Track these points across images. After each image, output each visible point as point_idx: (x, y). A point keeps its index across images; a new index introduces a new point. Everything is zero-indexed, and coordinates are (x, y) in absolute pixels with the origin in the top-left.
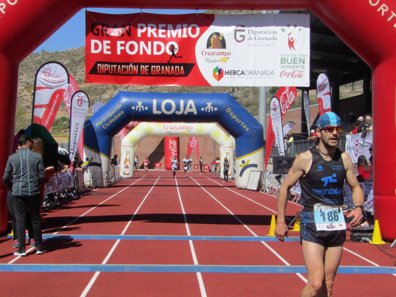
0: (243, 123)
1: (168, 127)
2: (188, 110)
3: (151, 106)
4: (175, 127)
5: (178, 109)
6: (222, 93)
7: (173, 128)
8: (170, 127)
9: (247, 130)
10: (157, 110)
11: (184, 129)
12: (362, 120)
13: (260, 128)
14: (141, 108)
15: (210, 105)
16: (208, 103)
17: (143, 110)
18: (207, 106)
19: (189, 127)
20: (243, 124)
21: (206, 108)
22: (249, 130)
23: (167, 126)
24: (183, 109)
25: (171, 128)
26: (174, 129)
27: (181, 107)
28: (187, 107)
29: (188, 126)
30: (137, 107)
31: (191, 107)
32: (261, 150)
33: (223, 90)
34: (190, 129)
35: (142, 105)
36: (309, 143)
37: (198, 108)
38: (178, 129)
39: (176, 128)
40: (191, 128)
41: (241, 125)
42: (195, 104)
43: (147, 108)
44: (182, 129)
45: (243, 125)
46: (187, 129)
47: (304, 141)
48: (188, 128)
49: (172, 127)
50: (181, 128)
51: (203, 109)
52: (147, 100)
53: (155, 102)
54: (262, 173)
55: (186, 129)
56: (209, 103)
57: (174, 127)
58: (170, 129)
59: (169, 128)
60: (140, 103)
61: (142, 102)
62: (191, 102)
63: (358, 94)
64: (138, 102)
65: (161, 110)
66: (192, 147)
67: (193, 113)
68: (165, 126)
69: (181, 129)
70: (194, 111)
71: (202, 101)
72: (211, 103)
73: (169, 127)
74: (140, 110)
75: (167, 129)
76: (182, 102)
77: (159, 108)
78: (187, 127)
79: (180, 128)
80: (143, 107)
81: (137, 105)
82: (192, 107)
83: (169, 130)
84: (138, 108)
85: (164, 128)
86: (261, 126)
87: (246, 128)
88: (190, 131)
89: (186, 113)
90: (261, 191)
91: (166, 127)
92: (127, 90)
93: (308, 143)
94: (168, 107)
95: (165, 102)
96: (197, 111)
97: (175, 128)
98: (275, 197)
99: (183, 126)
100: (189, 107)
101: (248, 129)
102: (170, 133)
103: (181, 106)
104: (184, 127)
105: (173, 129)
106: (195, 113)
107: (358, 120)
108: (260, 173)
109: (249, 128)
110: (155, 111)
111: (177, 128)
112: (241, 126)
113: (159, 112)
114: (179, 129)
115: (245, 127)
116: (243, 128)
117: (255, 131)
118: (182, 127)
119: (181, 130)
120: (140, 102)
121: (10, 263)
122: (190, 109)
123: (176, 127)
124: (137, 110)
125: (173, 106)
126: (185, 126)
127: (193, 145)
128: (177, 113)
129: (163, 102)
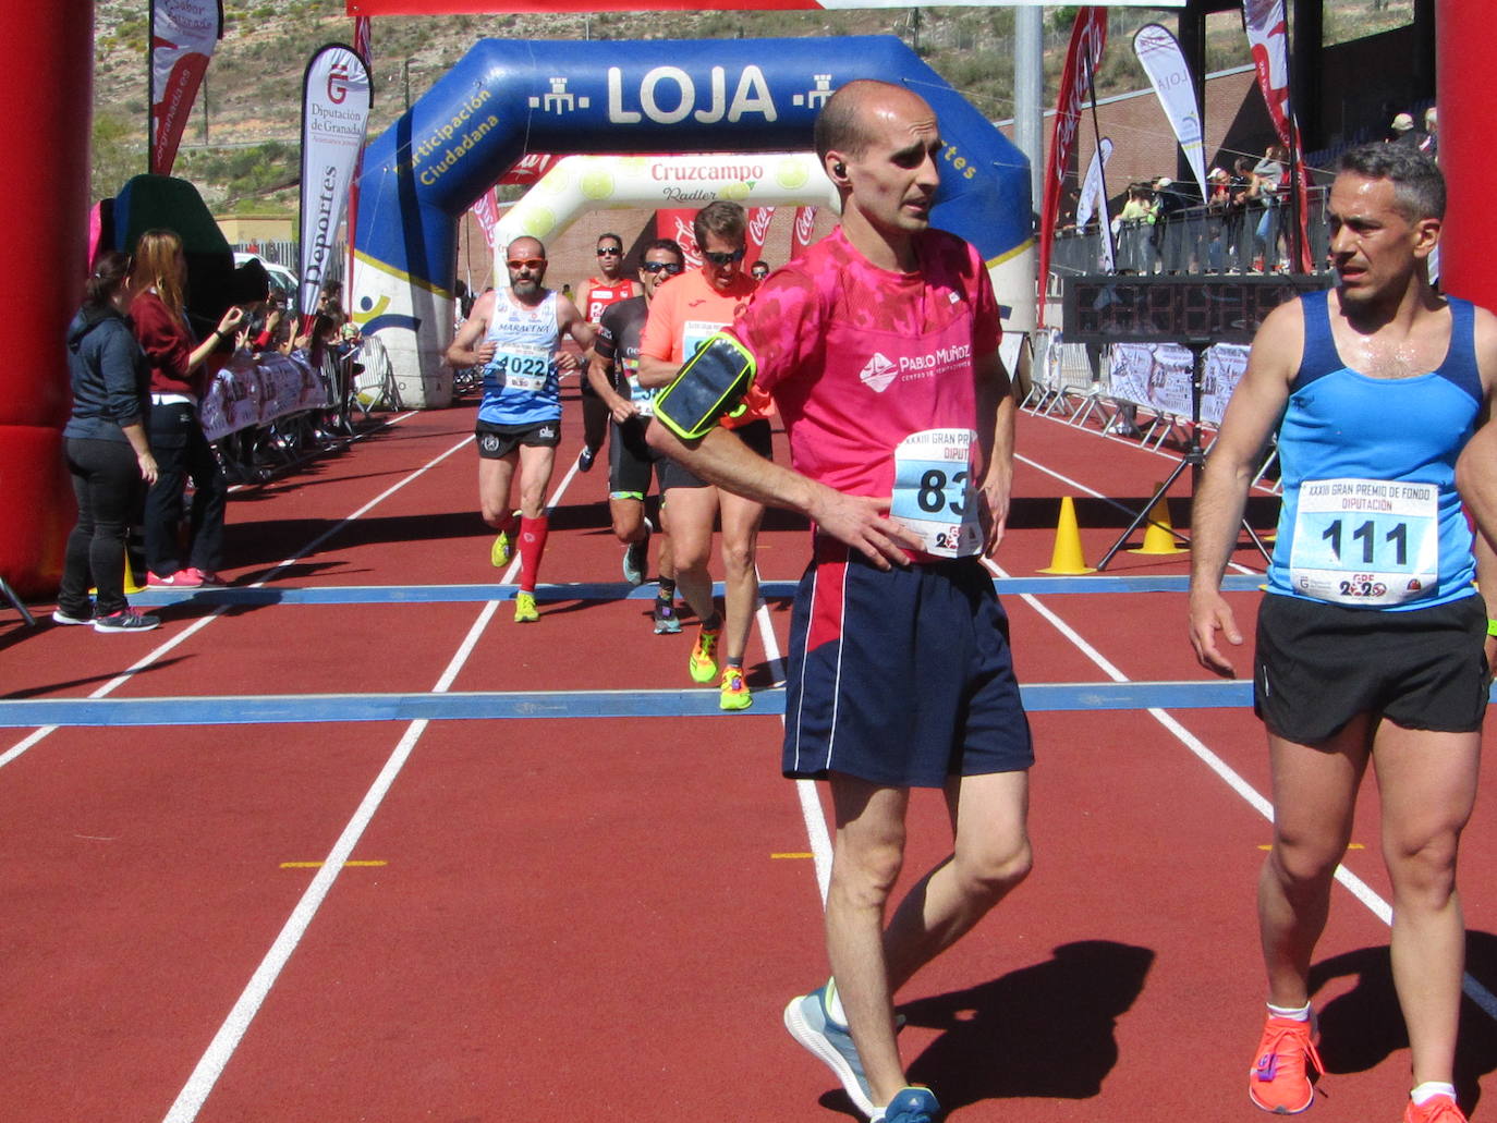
0: (953, 150)
1: (669, 172)
2: (742, 105)
3: (599, 95)
4: (694, 169)
5: (703, 100)
6: (873, 38)
7: (687, 174)
8: (677, 169)
9: (969, 174)
10: (625, 108)
11: (729, 177)
12: (1407, 128)
13: (1018, 166)
14: (565, 103)
15: (827, 84)
16: (816, 78)
17: (571, 108)
18: (814, 87)
19: (748, 169)
20: (954, 153)
21: (812, 95)
22: (974, 174)
23: (666, 170)
24: (724, 101)
25: (680, 175)
26: (690, 178)
27: (715, 95)
28: (738, 94)
29: (743, 165)
30: (548, 98)
31: (753, 94)
32: (1023, 250)
33: (877, 23)
34: (752, 176)
35: (568, 89)
36: (1207, 218)
37: (780, 96)
38: (708, 179)
39: (700, 177)
40: (758, 174)
41: (947, 157)
42: (768, 82)
43: (584, 103)
44: (723, 177)
45: (953, 158)
46: (742, 179)
47: (1189, 212)
48: (745, 175)
49: (684, 170)
50: (720, 176)
51: (798, 100)
52: (583, 72)
53: (615, 77)
54: (1029, 339)
55: (736, 177)
56: (823, 77)
57: (693, 172)
58: (678, 178)
59: (672, 175)
60: (558, 85)
61: (565, 80)
62: (752, 74)
63: (1396, 24)
64: (552, 81)
65: (638, 107)
66: (759, 243)
67: (761, 114)
68: (658, 168)
69: (717, 177)
70: (767, 107)
71: (794, 69)
72: (829, 77)
73: (674, 172)
74: (559, 112)
75: (666, 178)
76: (718, 77)
77: (631, 100)
78: (742, 168)
79: (716, 175)
80: (570, 98)
81: (549, 89)
82: (758, 92)
83: (672, 183)
84: (553, 103)
85: (655, 177)
86: (1024, 160)
87: (964, 169)
88: (751, 185)
89: (734, 116)
90: (1026, 406)
91: (660, 173)
92: (509, 32)
93: (1204, 220)
94: (667, 96)
95: (653, 77)
96: (778, 109)
97: (695, 175)
98: (1079, 427)
99: (725, 166)
100: (746, 94)
101: (974, 170)
102: (675, 193)
103: (714, 88)
104: (729, 169)
105: (687, 181)
106: (771, 114)
107: (1393, 126)
108: (1020, 337)
109: (974, 166)
110: (617, 114)
111: (705, 173)
112: (944, 159)
113: (633, 117)
114: (710, 177)
115: (959, 163)
116: (953, 167)
117: (998, 178)
118: (723, 169)
119: (720, 180)
120: (559, 80)
121: (100, 694)
122: (750, 101)
123: (700, 170)
124: (547, 108)
125: (683, 91)
126: (735, 168)
127: (760, 239)
128: (700, 115)
129: (645, 74)
